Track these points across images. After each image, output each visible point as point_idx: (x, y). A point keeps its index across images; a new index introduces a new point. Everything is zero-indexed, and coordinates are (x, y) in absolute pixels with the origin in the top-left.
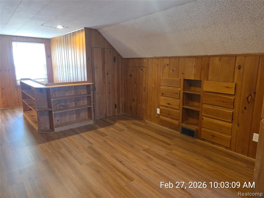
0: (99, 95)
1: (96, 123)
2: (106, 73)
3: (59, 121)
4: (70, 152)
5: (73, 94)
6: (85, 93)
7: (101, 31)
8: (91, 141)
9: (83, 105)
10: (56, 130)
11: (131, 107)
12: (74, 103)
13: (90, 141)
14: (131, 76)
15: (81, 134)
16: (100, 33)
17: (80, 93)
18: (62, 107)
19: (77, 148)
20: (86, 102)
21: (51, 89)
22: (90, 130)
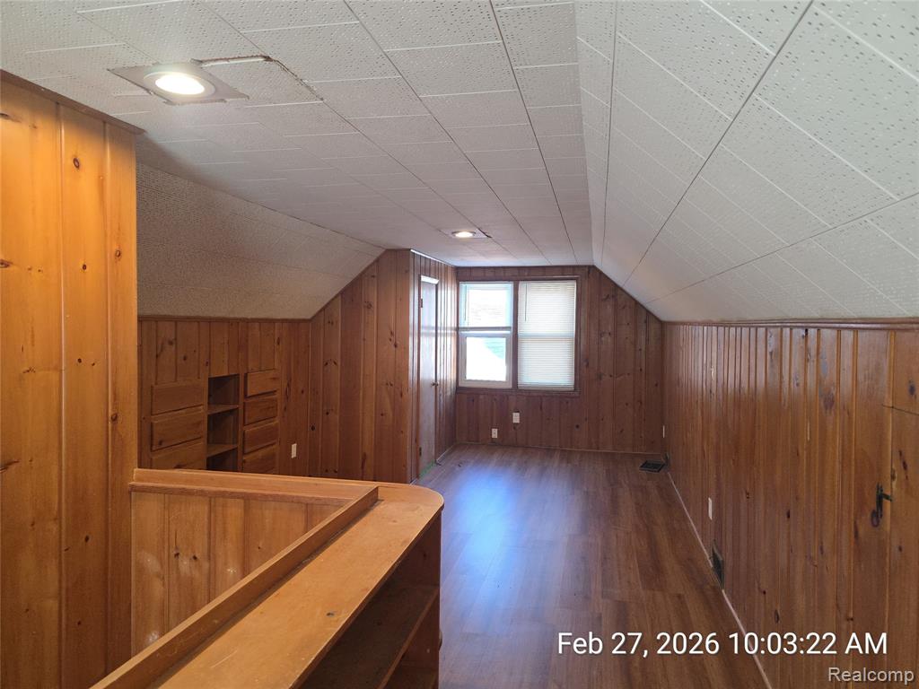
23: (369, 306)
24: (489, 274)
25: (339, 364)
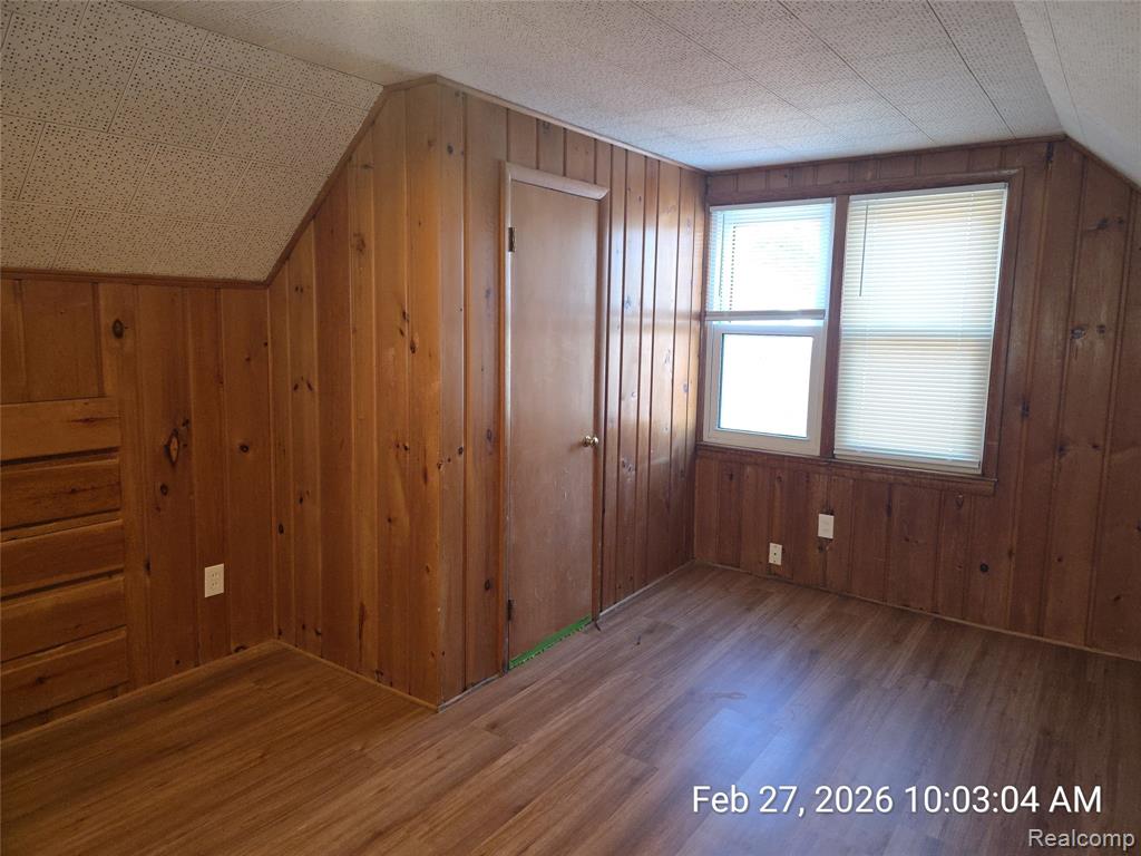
23: (361, 247)
24: (780, 183)
25: (316, 388)
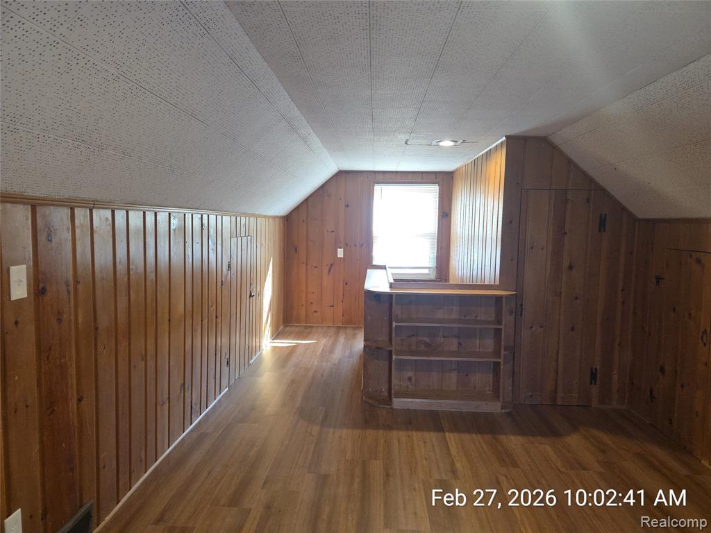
0: (534, 329)
1: (509, 414)
2: (566, 264)
3: (413, 380)
4: (388, 475)
5: (454, 316)
6: (490, 319)
7: (556, 140)
8: (458, 466)
9: (479, 351)
10: (398, 403)
11: (651, 393)
12: (455, 341)
13: (456, 462)
14: (658, 282)
15: (447, 434)
16: (554, 148)
17: (476, 317)
18: (423, 347)
19: (411, 470)
20: (489, 344)
21: (394, 297)
22: (479, 431)
